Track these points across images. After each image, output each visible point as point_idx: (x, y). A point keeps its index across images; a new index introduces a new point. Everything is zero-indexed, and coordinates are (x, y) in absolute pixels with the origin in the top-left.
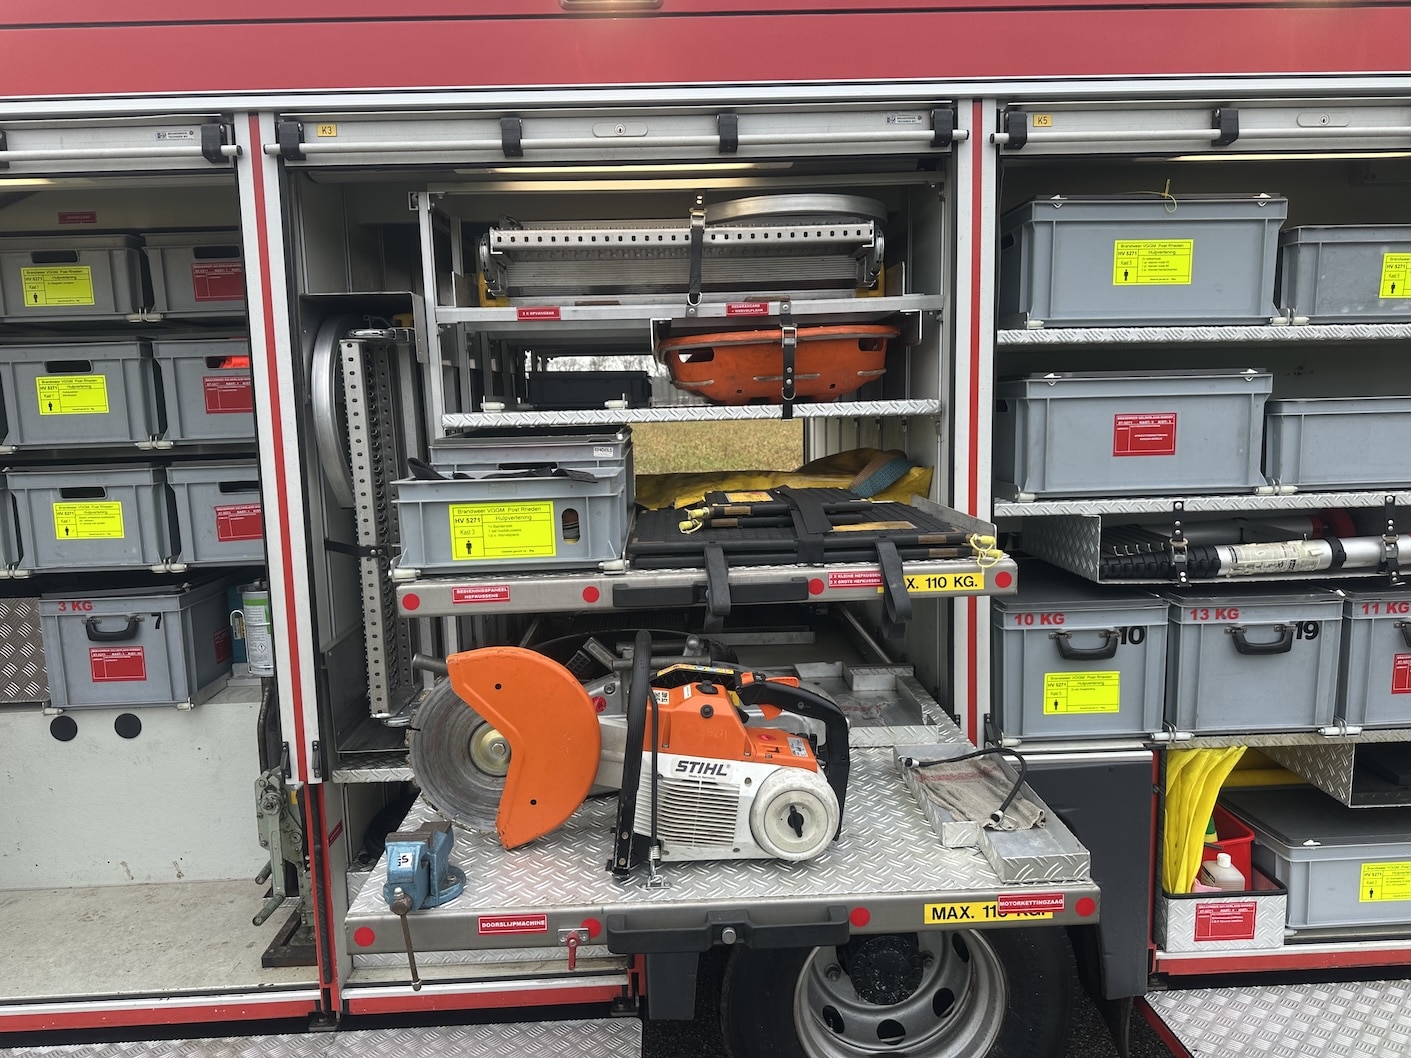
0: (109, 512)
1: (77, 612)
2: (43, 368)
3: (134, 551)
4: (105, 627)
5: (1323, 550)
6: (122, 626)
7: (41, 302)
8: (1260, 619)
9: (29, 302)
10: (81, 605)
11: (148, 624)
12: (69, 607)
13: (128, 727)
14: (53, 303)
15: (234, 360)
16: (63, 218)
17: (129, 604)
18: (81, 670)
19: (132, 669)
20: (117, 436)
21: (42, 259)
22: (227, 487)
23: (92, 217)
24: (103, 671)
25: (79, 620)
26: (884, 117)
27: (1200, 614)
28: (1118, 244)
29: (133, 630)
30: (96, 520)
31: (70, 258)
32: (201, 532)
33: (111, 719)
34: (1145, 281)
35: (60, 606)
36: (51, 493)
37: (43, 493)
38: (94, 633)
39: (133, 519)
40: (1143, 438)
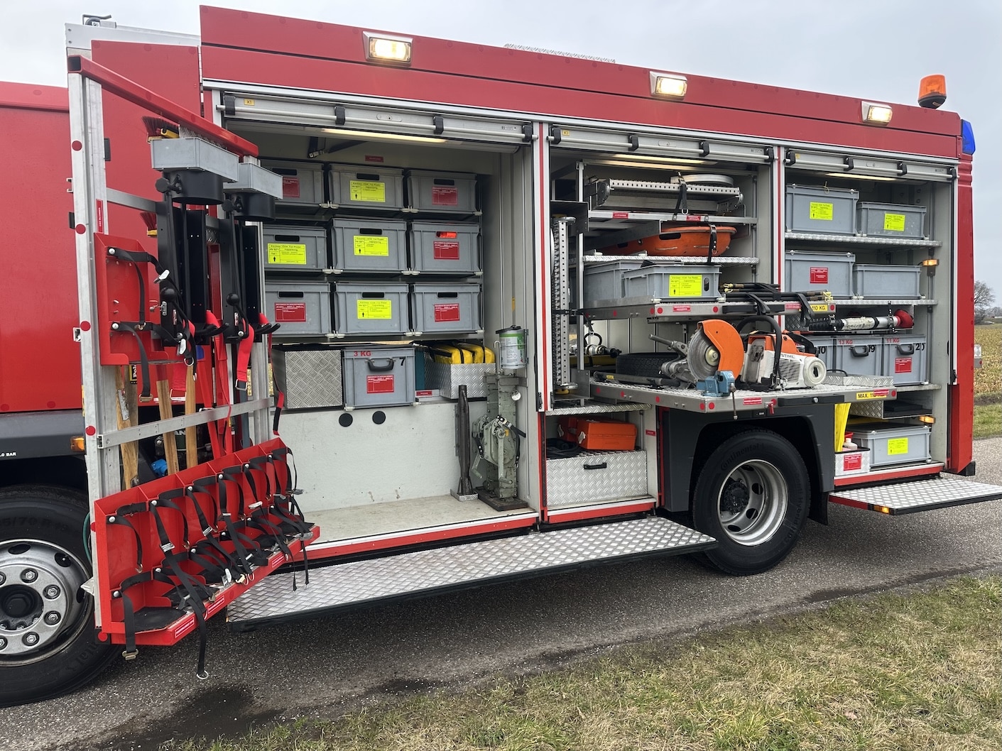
0: (385, 305)
1: (363, 357)
2: (358, 231)
3: (396, 325)
4: (377, 364)
5: (872, 320)
6: (385, 364)
7: (359, 199)
8: (858, 344)
9: (353, 198)
10: (365, 353)
11: (398, 363)
12: (359, 354)
13: (379, 419)
14: (364, 199)
15: (448, 234)
16: (367, 158)
17: (389, 353)
18: (362, 387)
19: (387, 387)
20: (392, 267)
21: (361, 177)
22: (441, 295)
23: (382, 159)
24: (373, 388)
25: (363, 361)
26: (750, 149)
27: (842, 342)
28: (811, 203)
29: (390, 368)
30: (378, 310)
31: (375, 178)
32: (427, 317)
33: (371, 413)
34: (819, 218)
35: (355, 354)
36: (357, 295)
37: (353, 295)
38: (372, 369)
39: (396, 309)
40: (819, 276)
